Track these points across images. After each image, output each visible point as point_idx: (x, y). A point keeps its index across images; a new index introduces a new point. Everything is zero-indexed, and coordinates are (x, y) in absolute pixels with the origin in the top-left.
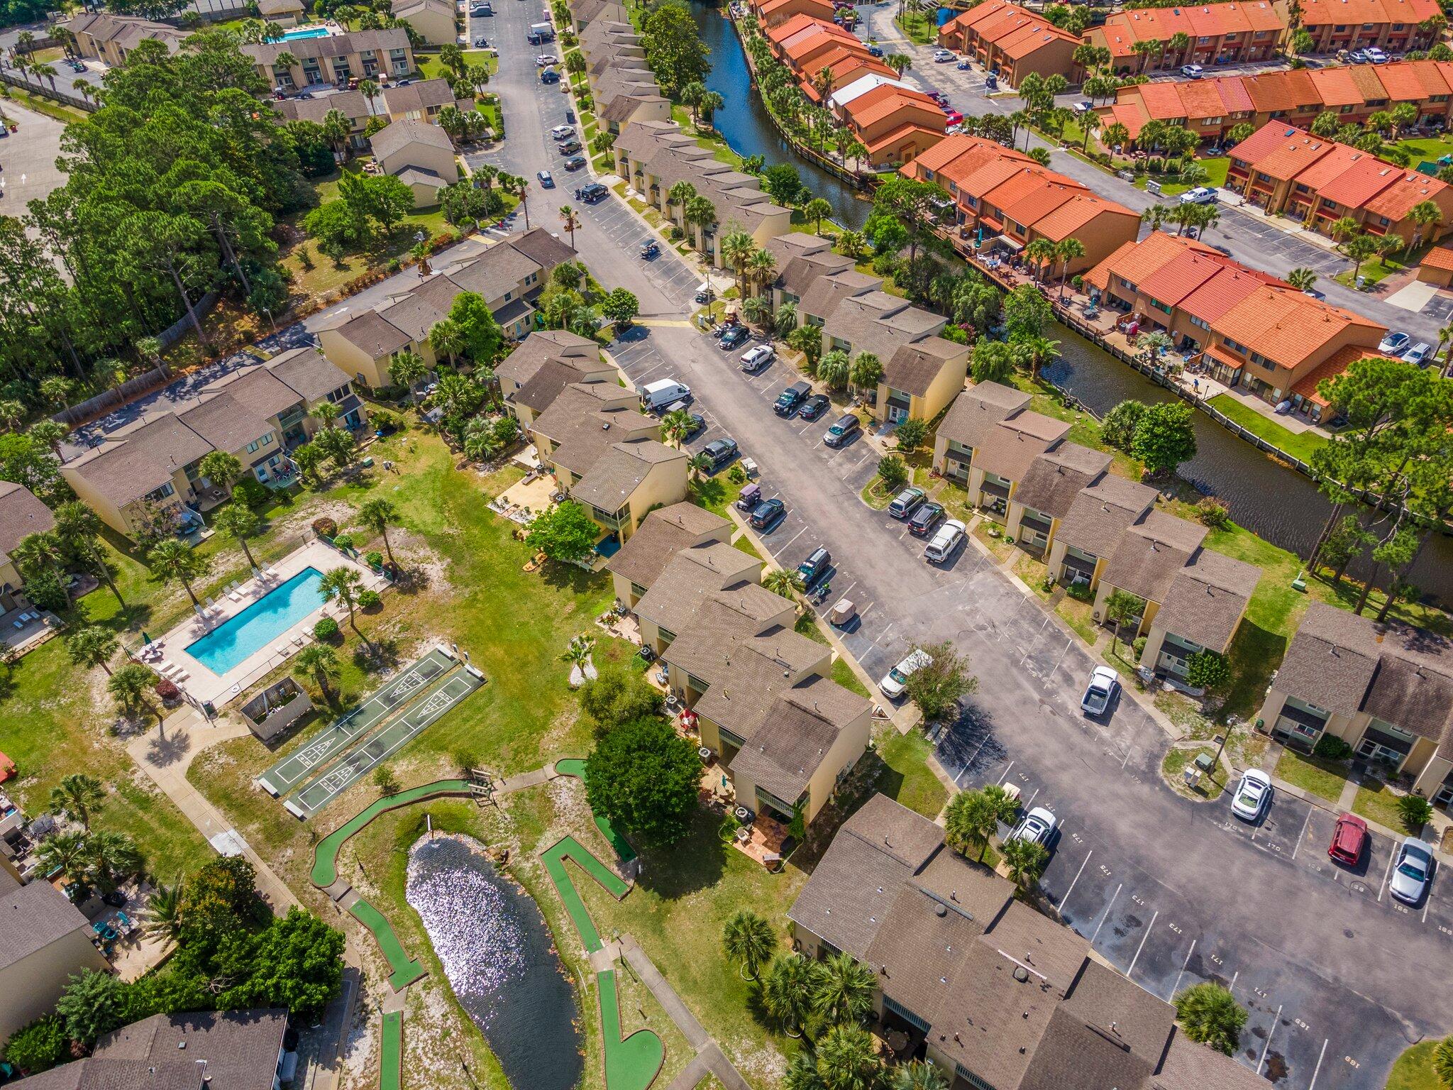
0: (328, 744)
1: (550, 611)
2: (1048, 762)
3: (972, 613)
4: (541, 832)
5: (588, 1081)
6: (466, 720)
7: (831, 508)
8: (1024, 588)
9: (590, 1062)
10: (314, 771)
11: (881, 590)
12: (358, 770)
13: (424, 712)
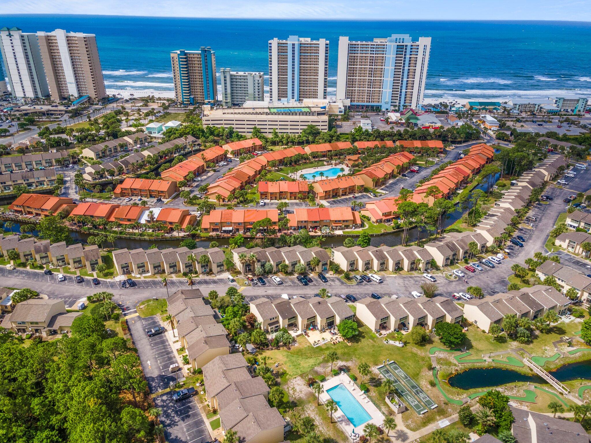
0: (409, 397)
1: (371, 345)
2: (445, 290)
3: (399, 284)
4: (451, 362)
5: (518, 370)
6: (408, 368)
7: (352, 290)
8: (394, 275)
9: (513, 368)
10: (419, 402)
11: (386, 292)
12: (421, 392)
13: (403, 376)
